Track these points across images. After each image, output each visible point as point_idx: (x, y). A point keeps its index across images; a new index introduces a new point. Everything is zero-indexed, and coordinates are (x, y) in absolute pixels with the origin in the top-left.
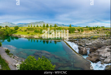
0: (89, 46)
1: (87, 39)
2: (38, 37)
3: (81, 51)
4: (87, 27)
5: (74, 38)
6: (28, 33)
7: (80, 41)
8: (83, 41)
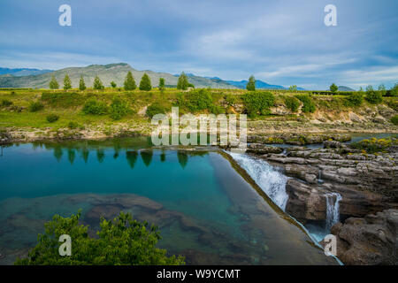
0: (340, 183)
1: (333, 146)
2: (101, 136)
3: (299, 203)
4: (334, 88)
5: (266, 138)
6: (53, 119)
7: (296, 156)
8: (308, 157)
